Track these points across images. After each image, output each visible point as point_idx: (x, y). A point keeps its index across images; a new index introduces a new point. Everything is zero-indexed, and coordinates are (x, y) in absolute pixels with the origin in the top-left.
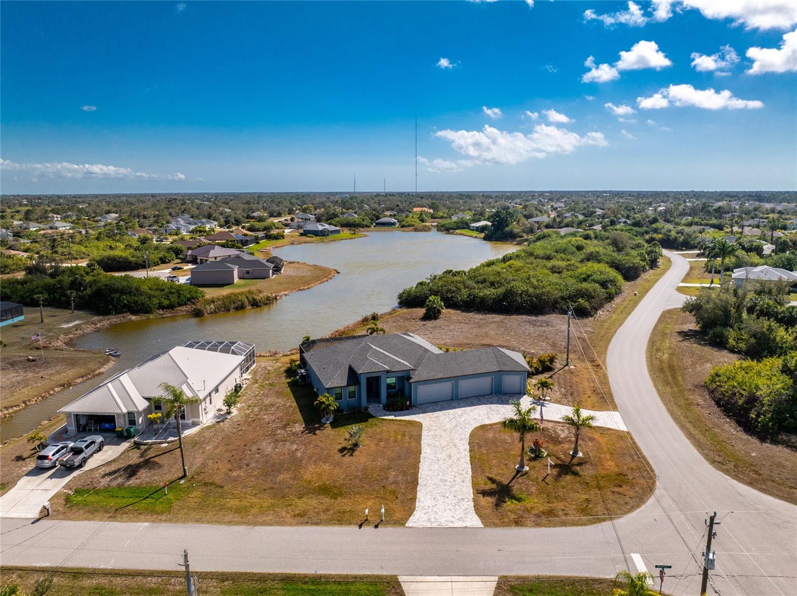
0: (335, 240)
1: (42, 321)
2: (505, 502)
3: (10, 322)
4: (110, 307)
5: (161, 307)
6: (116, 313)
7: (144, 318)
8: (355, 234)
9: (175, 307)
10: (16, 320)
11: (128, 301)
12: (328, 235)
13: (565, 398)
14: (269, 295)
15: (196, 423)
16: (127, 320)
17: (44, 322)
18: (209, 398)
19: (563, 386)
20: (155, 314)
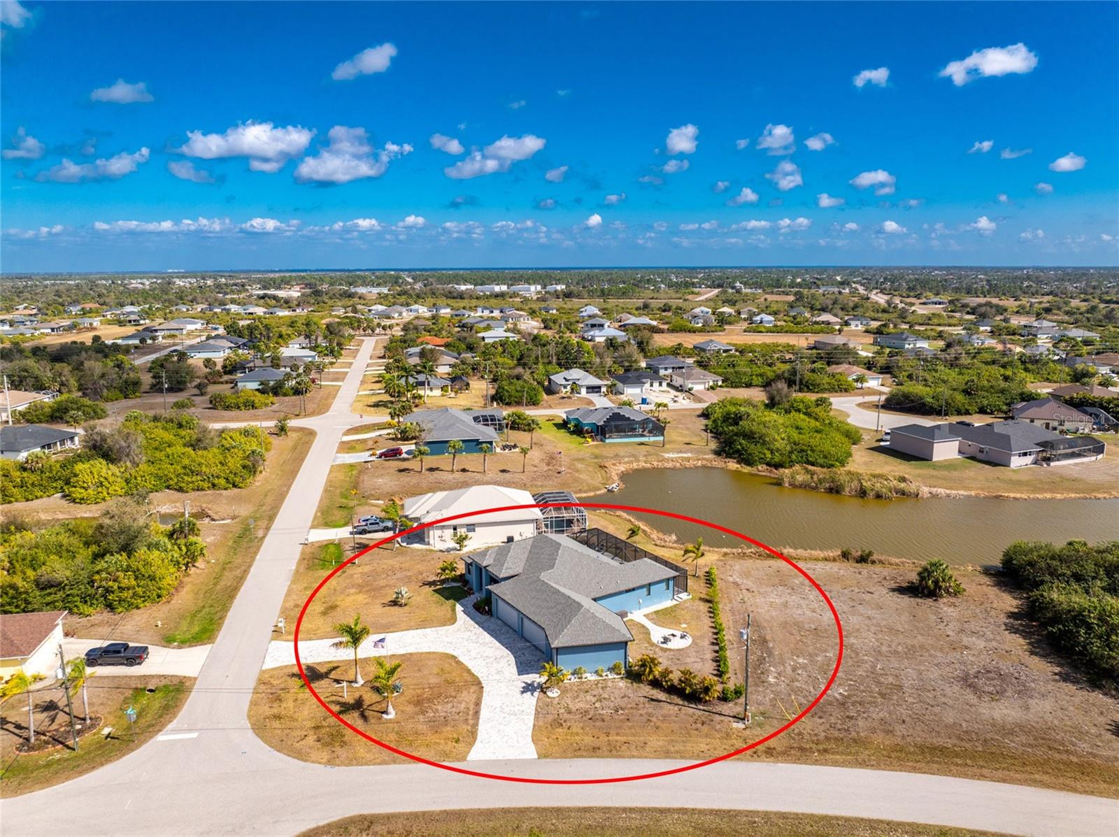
1: (664, 445)
3: (645, 439)
4: (727, 449)
5: (768, 463)
10: (653, 439)
11: (744, 448)
13: (570, 713)
14: (912, 488)
15: (429, 544)
16: (724, 465)
17: (666, 446)
18: (452, 531)
19: (621, 712)
20: (754, 468)
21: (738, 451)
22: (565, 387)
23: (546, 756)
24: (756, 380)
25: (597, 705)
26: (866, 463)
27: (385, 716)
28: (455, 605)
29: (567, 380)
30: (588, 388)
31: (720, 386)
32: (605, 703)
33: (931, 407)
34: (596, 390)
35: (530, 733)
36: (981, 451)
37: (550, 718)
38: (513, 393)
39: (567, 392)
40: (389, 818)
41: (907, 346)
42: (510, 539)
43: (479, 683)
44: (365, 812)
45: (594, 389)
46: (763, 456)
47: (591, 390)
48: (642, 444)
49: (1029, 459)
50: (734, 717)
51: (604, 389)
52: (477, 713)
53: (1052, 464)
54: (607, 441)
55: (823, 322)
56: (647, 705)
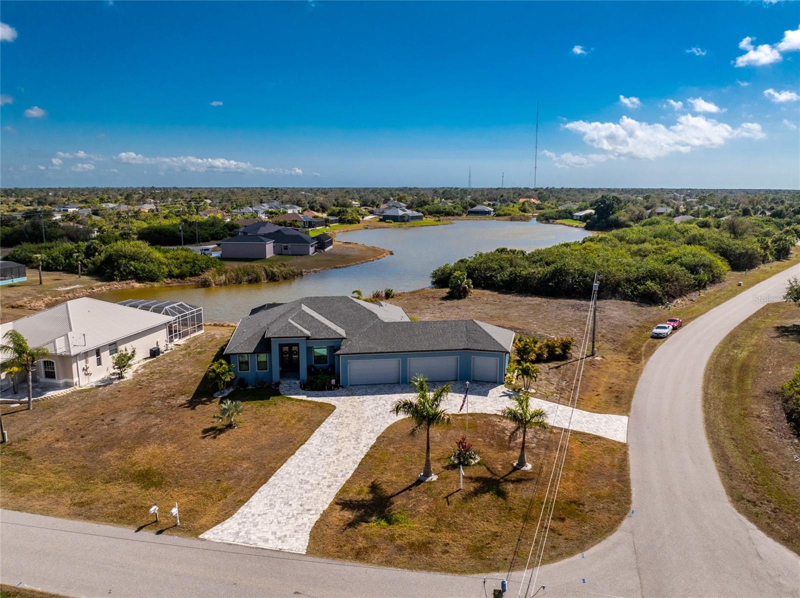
0: (414, 227)
1: (41, 283)
2: (367, 522)
3: (9, 282)
5: (171, 276)
6: (121, 280)
7: (148, 286)
8: (440, 221)
9: (186, 277)
10: (16, 281)
11: (135, 268)
12: (408, 221)
14: (295, 269)
17: (43, 283)
18: (93, 359)
20: (161, 282)
36: (286, 248)
42: (154, 353)
48: (11, 286)
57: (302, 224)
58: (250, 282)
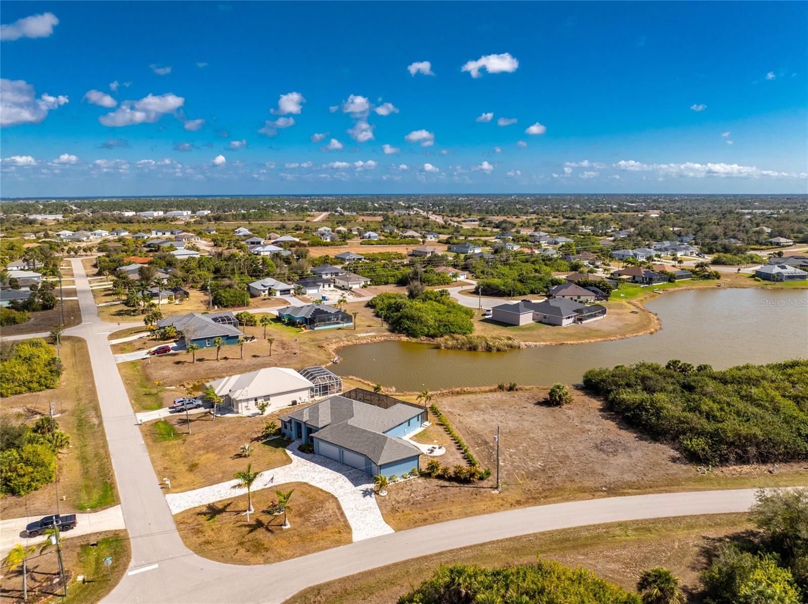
1: (355, 329)
3: (341, 325)
4: (398, 328)
5: (427, 335)
7: (410, 340)
10: (346, 325)
11: (409, 326)
13: (399, 503)
14: (516, 343)
15: (237, 413)
16: (399, 339)
17: (357, 329)
18: (254, 402)
19: (428, 497)
20: (419, 339)
21: (406, 329)
22: (264, 292)
23: (400, 530)
24: (391, 280)
25: (412, 495)
26: (482, 330)
27: (284, 527)
28: (285, 451)
29: (265, 287)
30: (281, 291)
31: (369, 285)
32: (417, 493)
33: (504, 292)
34: (286, 292)
35: (381, 518)
36: (545, 317)
37: (389, 508)
38: (229, 298)
39: (265, 295)
40: (328, 585)
41: (469, 251)
42: (294, 403)
43: (333, 496)
44: (312, 585)
45: (285, 292)
46: (422, 331)
47: (283, 293)
48: (339, 329)
49: (571, 320)
50: (491, 488)
51: (292, 292)
52: (342, 514)
53: (583, 322)
54: (316, 329)
55: (410, 236)
56: (440, 490)
57: (641, 279)
58: (470, 349)
